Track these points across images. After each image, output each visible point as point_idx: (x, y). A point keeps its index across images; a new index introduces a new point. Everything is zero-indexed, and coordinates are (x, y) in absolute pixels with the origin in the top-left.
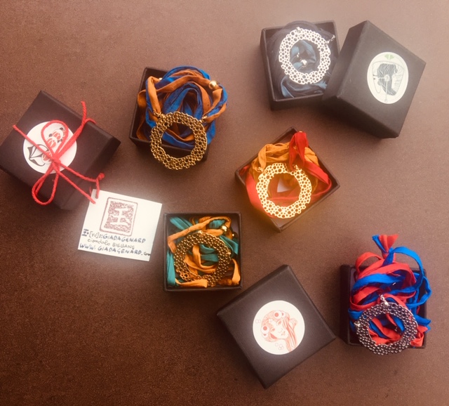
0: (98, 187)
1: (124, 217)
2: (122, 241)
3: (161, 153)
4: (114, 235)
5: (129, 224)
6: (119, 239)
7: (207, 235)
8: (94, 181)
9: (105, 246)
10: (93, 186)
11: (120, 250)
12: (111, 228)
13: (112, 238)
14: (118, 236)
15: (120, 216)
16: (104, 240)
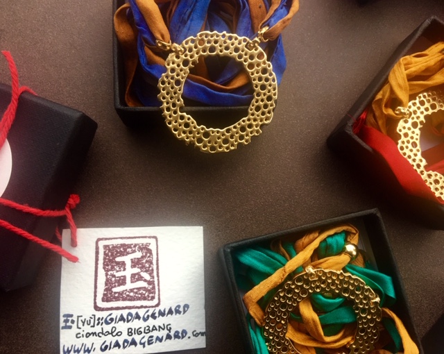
0: (72, 223)
1: (136, 270)
2: (145, 320)
3: (187, 125)
4: (125, 313)
5: (150, 283)
6: (138, 317)
7: (325, 274)
8: (61, 213)
9: (114, 340)
10: (62, 223)
11: (145, 340)
12: (117, 299)
13: (122, 319)
14: (133, 312)
15: (129, 271)
16: (108, 328)
